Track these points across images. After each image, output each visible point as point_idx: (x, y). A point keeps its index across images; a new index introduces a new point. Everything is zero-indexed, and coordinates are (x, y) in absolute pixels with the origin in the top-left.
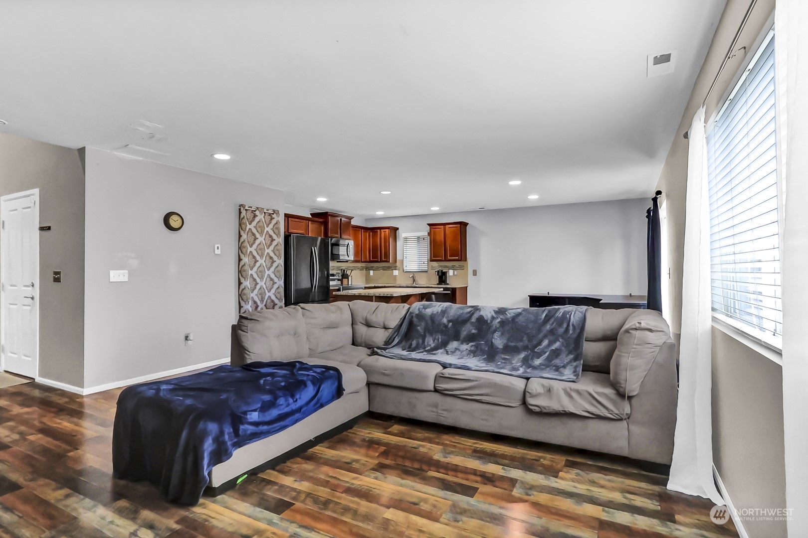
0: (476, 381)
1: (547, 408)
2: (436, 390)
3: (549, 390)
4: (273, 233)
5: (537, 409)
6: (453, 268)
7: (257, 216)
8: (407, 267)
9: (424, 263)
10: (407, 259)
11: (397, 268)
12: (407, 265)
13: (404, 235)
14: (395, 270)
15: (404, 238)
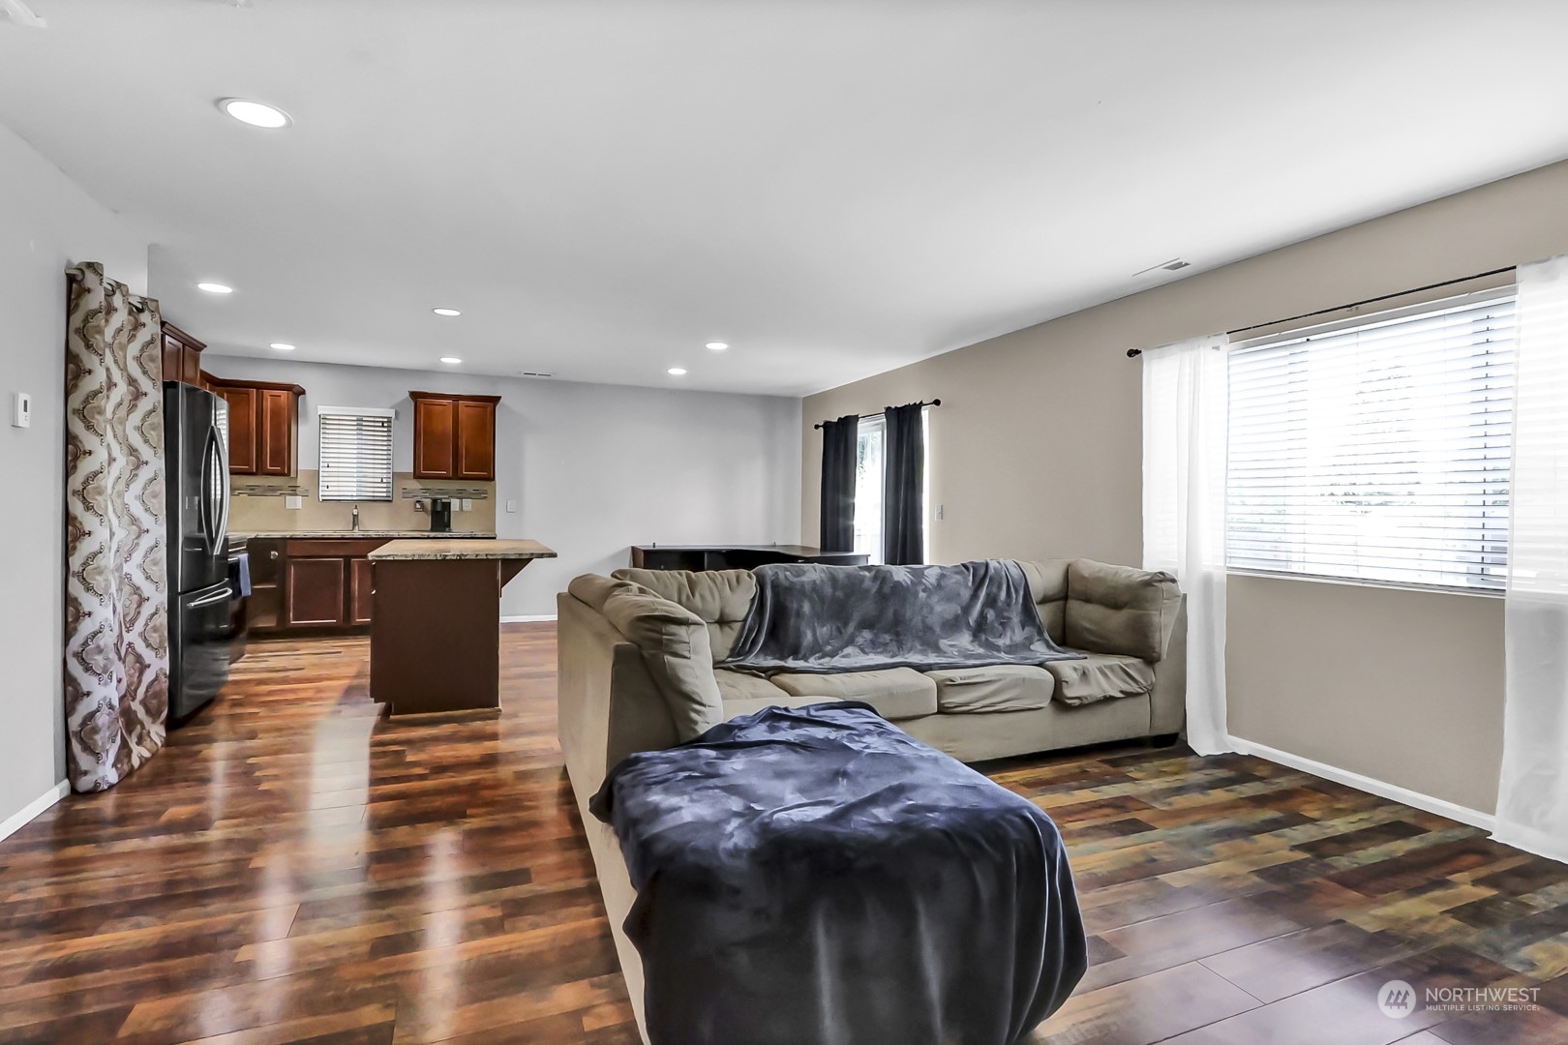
0: (1000, 680)
1: (1086, 698)
2: (942, 710)
3: (1084, 674)
4: (139, 371)
5: (1077, 702)
6: (461, 495)
7: (116, 310)
8: (330, 488)
9: (380, 480)
10: (328, 469)
11: (298, 489)
12: (329, 484)
13: (322, 410)
14: (290, 495)
15: (323, 418)
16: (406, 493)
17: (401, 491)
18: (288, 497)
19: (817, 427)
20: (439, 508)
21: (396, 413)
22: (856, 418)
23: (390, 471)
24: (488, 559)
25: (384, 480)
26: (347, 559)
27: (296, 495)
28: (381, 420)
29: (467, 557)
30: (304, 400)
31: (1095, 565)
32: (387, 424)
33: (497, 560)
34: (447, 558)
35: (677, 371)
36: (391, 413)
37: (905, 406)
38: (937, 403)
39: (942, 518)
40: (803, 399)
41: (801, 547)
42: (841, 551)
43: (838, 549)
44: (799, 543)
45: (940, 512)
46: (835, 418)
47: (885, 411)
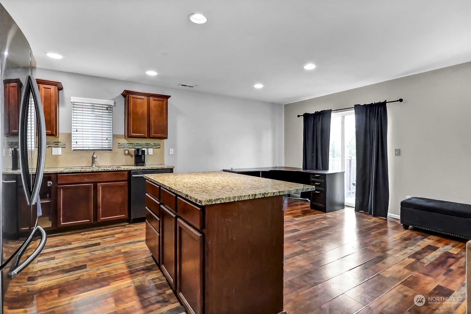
6: (148, 146)
8: (78, 143)
9: (106, 139)
10: (76, 133)
11: (59, 144)
12: (78, 141)
13: (73, 99)
14: (55, 147)
15: (73, 103)
16: (120, 145)
17: (117, 144)
18: (53, 148)
19: (299, 116)
20: (140, 154)
21: (115, 103)
22: (330, 111)
23: (111, 134)
25: (108, 139)
26: (95, 184)
27: (58, 147)
28: (106, 106)
30: (63, 94)
32: (109, 108)
36: (112, 103)
37: (372, 103)
38: (401, 100)
39: (400, 155)
40: (285, 105)
41: (285, 167)
42: (320, 170)
43: (317, 168)
44: (284, 166)
45: (398, 152)
46: (312, 112)
47: (354, 107)
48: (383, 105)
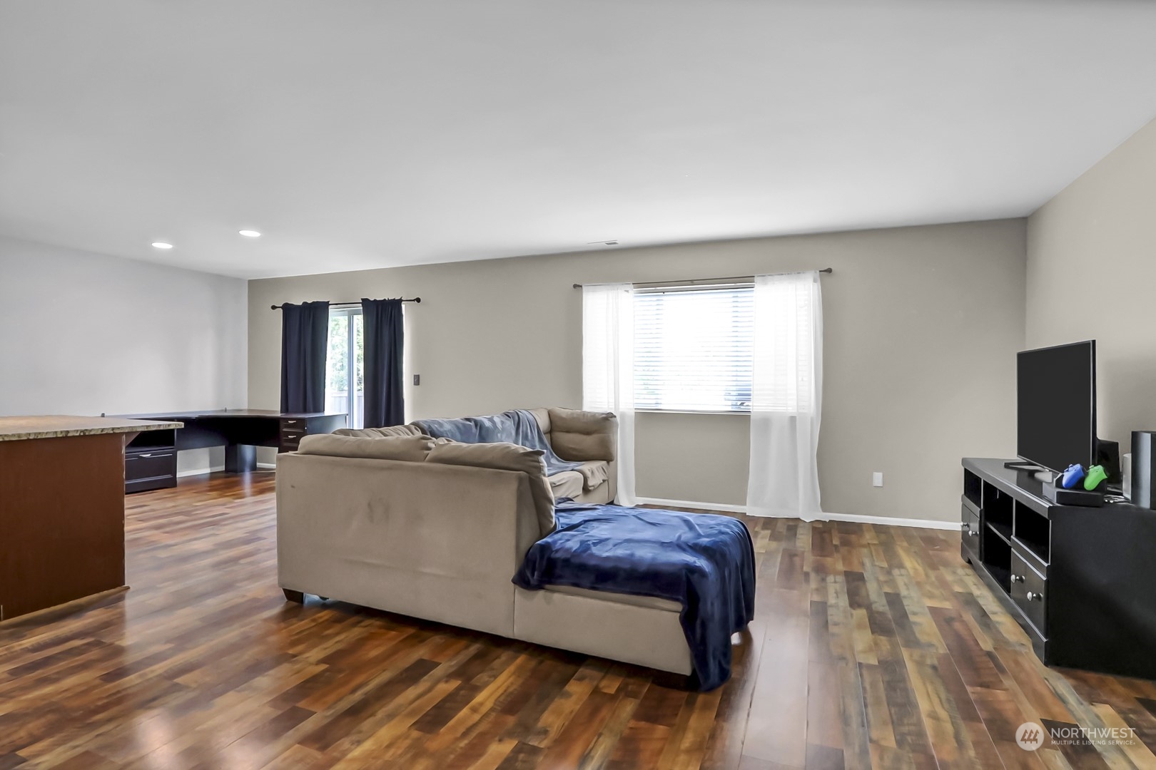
19: (274, 307)
22: (327, 305)
24: (114, 433)
29: (92, 433)
31: (564, 411)
33: (122, 433)
34: (70, 435)
35: (162, 246)
37: (385, 300)
38: (418, 300)
39: (419, 384)
40: (250, 282)
41: (249, 410)
42: (310, 412)
43: (305, 411)
44: (246, 407)
45: (417, 380)
46: (298, 301)
47: (361, 301)
48: (396, 304)
